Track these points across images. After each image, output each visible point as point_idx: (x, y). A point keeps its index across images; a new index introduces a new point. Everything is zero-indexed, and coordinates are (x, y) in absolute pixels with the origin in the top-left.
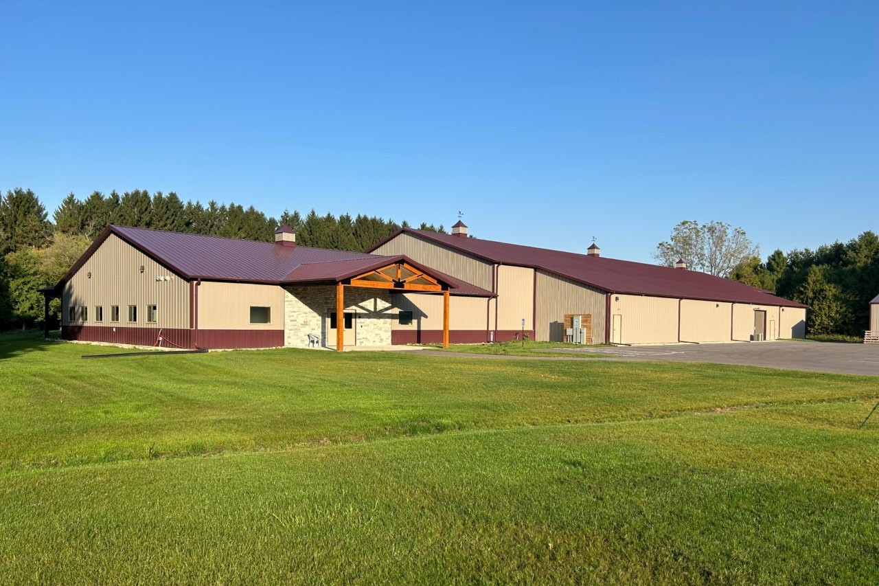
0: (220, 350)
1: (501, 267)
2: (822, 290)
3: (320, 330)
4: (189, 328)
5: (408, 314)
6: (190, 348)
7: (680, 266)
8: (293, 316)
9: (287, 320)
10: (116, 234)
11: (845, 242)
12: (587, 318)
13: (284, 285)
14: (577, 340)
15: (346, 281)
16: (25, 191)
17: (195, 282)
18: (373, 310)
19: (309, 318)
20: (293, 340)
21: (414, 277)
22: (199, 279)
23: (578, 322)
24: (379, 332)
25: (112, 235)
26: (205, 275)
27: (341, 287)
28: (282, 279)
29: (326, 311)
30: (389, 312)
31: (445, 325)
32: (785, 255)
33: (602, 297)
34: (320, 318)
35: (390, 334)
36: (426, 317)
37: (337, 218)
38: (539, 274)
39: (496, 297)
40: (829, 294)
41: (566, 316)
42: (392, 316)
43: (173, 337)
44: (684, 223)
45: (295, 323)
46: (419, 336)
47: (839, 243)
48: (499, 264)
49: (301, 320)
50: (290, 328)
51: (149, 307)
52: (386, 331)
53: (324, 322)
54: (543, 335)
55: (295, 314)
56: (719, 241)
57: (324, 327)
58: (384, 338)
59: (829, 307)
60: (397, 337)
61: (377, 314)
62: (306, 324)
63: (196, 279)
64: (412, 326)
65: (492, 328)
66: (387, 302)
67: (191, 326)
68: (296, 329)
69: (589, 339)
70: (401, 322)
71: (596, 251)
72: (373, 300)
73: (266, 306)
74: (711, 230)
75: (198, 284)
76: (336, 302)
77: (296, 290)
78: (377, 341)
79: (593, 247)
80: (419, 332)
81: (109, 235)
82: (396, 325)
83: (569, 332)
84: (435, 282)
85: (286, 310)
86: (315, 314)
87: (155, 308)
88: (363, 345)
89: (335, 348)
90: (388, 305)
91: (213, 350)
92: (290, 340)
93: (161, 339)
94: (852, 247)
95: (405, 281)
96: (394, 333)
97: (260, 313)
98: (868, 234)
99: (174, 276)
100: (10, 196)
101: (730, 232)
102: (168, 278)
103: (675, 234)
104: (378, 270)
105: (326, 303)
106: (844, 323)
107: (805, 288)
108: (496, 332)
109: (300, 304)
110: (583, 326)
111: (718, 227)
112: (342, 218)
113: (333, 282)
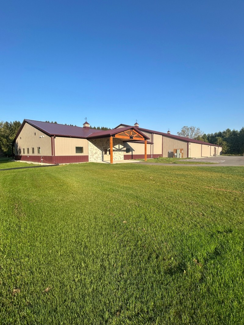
0: (64, 164)
1: (154, 134)
2: (222, 143)
3: (101, 155)
4: (51, 155)
5: (129, 150)
6: (52, 164)
7: (187, 137)
8: (91, 150)
9: (89, 152)
10: (27, 123)
11: (222, 131)
12: (181, 150)
13: (88, 139)
14: (178, 157)
15: (113, 135)
16: (18, 121)
17: (53, 137)
18: (118, 148)
19: (97, 151)
20: (91, 160)
21: (136, 135)
22: (55, 136)
23: (179, 151)
24: (120, 156)
25: (26, 123)
26: (57, 134)
27: (112, 138)
28: (87, 137)
29: (103, 149)
30: (123, 149)
31: (145, 153)
32: (207, 135)
33: (186, 143)
34: (101, 151)
35: (123, 156)
36: (134, 151)
37: (97, 128)
38: (163, 137)
39: (153, 144)
40: (224, 144)
41: (174, 149)
42: (124, 151)
43: (47, 159)
44: (184, 127)
45: (92, 153)
46: (132, 157)
47: (221, 132)
48: (154, 133)
49: (94, 152)
50: (91, 155)
51: (38, 148)
52: (122, 155)
53: (103, 152)
54: (165, 156)
55: (92, 150)
56: (193, 131)
57: (103, 154)
58: (121, 157)
59: (224, 147)
60: (126, 157)
61: (119, 150)
62: (96, 153)
63: (53, 136)
64: (130, 153)
65: (152, 154)
66: (122, 145)
67: (52, 155)
68: (93, 155)
69: (182, 157)
70: (127, 152)
71: (169, 133)
72: (118, 145)
73: (82, 146)
74: (191, 129)
75: (55, 138)
76: (110, 144)
77: (92, 141)
78: (120, 159)
79: (169, 131)
80: (132, 155)
81: (25, 123)
82: (125, 153)
83: (175, 154)
84: (142, 137)
85: (89, 148)
86: (99, 150)
87: (40, 148)
88: (115, 160)
89: (110, 162)
90: (123, 147)
91: (61, 164)
92: (90, 159)
93: (42, 160)
94: (224, 132)
95: (133, 136)
96: (125, 156)
97: (79, 149)
98: (228, 129)
99: (46, 135)
100: (14, 123)
101: (196, 129)
102: (43, 136)
103: (182, 130)
104: (124, 132)
105: (103, 146)
106: (228, 151)
107: (217, 142)
108: (153, 155)
109: (94, 146)
110: (180, 152)
111: (193, 128)
112: (98, 127)
113: (109, 136)
